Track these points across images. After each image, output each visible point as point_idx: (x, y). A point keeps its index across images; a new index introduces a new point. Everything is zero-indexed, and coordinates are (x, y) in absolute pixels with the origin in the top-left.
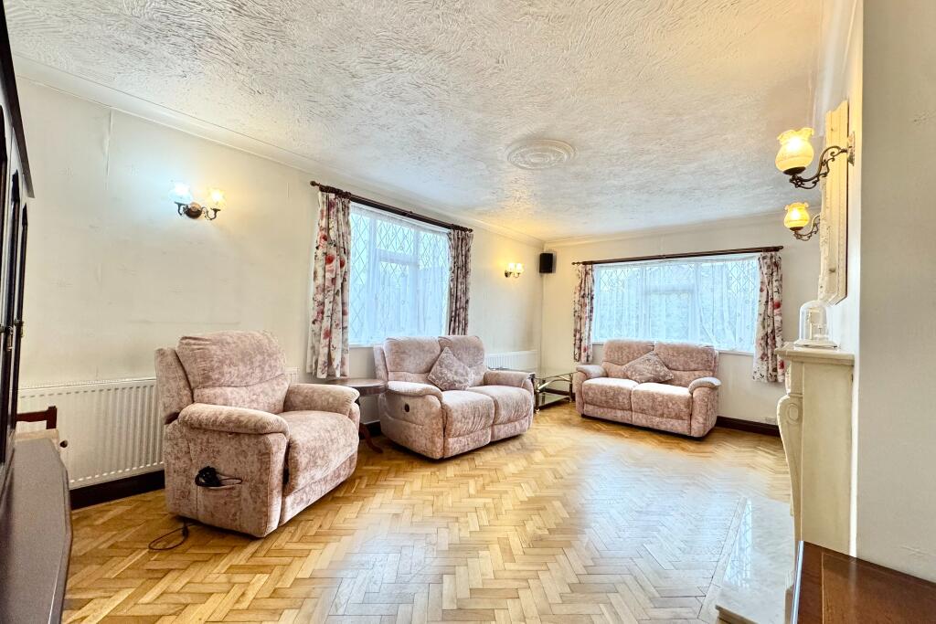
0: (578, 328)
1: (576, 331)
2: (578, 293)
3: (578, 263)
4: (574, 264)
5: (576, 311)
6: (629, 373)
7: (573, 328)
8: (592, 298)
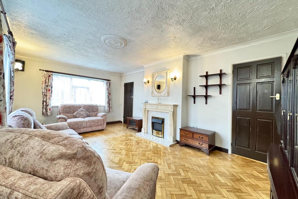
0: (45, 100)
1: (43, 102)
2: (44, 84)
3: (43, 70)
4: (40, 70)
5: (43, 93)
6: (77, 116)
7: (42, 100)
8: (52, 87)
